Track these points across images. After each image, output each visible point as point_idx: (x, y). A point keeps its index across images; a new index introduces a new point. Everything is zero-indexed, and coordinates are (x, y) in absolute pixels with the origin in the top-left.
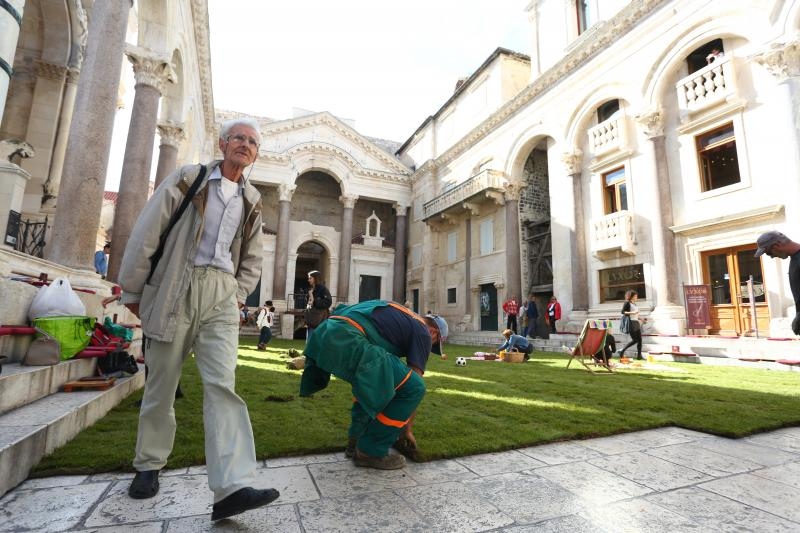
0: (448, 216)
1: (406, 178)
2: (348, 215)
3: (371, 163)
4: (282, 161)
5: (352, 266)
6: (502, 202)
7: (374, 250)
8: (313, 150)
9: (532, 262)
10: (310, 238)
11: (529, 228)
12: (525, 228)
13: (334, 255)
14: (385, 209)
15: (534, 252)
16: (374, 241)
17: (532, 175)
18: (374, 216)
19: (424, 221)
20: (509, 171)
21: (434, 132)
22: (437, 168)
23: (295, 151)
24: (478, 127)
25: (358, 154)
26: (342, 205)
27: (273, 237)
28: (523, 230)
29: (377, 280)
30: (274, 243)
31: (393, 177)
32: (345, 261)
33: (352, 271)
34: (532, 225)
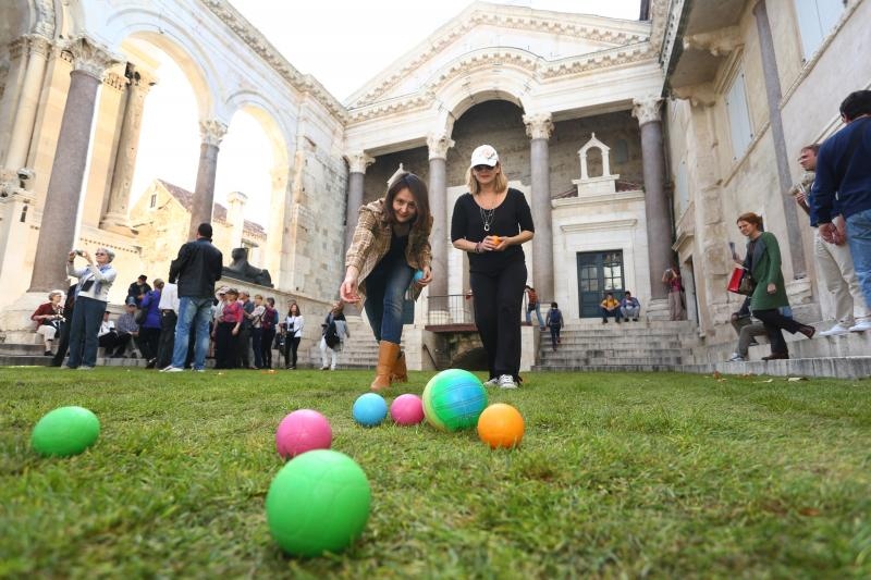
2: (539, 152)
3: (568, 49)
4: (423, 104)
7: (599, 202)
8: (465, 69)
16: (600, 186)
18: (594, 142)
23: (437, 81)
25: (540, 44)
29: (615, 254)
31: (614, 56)
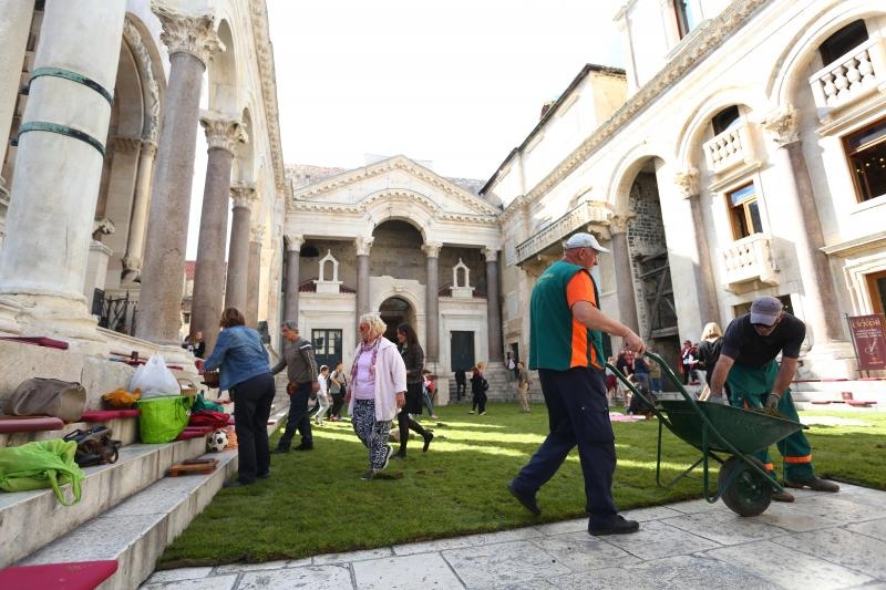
0: (545, 257)
1: (493, 219)
2: (433, 266)
3: (454, 206)
4: (357, 213)
5: (441, 322)
6: (607, 237)
7: (463, 302)
8: (390, 198)
9: (649, 302)
10: (392, 294)
11: (643, 264)
12: (638, 264)
13: (419, 310)
14: (473, 255)
15: (651, 291)
16: (464, 292)
17: (639, 203)
18: (461, 264)
19: (518, 265)
20: (613, 201)
21: (521, 164)
22: (527, 205)
23: (369, 200)
24: (571, 155)
25: (438, 197)
26: (424, 254)
27: (352, 296)
28: (635, 266)
29: (470, 335)
30: (354, 302)
31: (479, 219)
32: (432, 317)
33: (441, 328)
34: (644, 260)
